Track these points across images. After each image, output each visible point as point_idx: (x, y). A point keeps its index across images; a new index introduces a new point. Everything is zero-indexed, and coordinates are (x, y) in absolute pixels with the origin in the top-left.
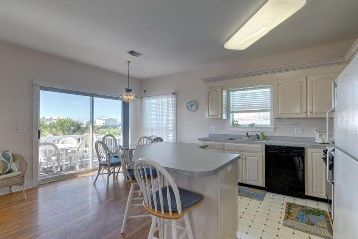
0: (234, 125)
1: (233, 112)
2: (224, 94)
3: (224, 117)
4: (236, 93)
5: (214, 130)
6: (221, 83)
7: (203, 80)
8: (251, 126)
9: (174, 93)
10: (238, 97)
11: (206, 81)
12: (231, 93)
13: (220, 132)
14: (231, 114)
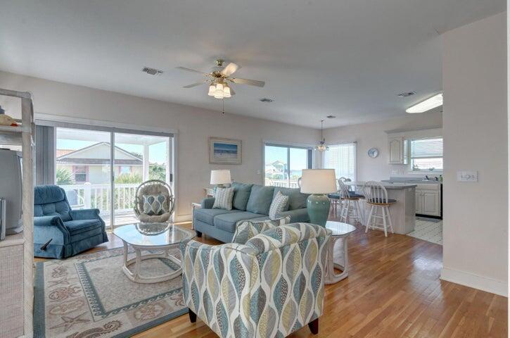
0: (414, 169)
1: (414, 158)
2: (405, 142)
3: (405, 163)
4: (416, 141)
5: (395, 174)
6: (402, 134)
7: (385, 131)
8: (431, 170)
9: (356, 142)
10: (418, 145)
11: (388, 132)
12: (412, 142)
13: (401, 175)
14: (412, 160)
